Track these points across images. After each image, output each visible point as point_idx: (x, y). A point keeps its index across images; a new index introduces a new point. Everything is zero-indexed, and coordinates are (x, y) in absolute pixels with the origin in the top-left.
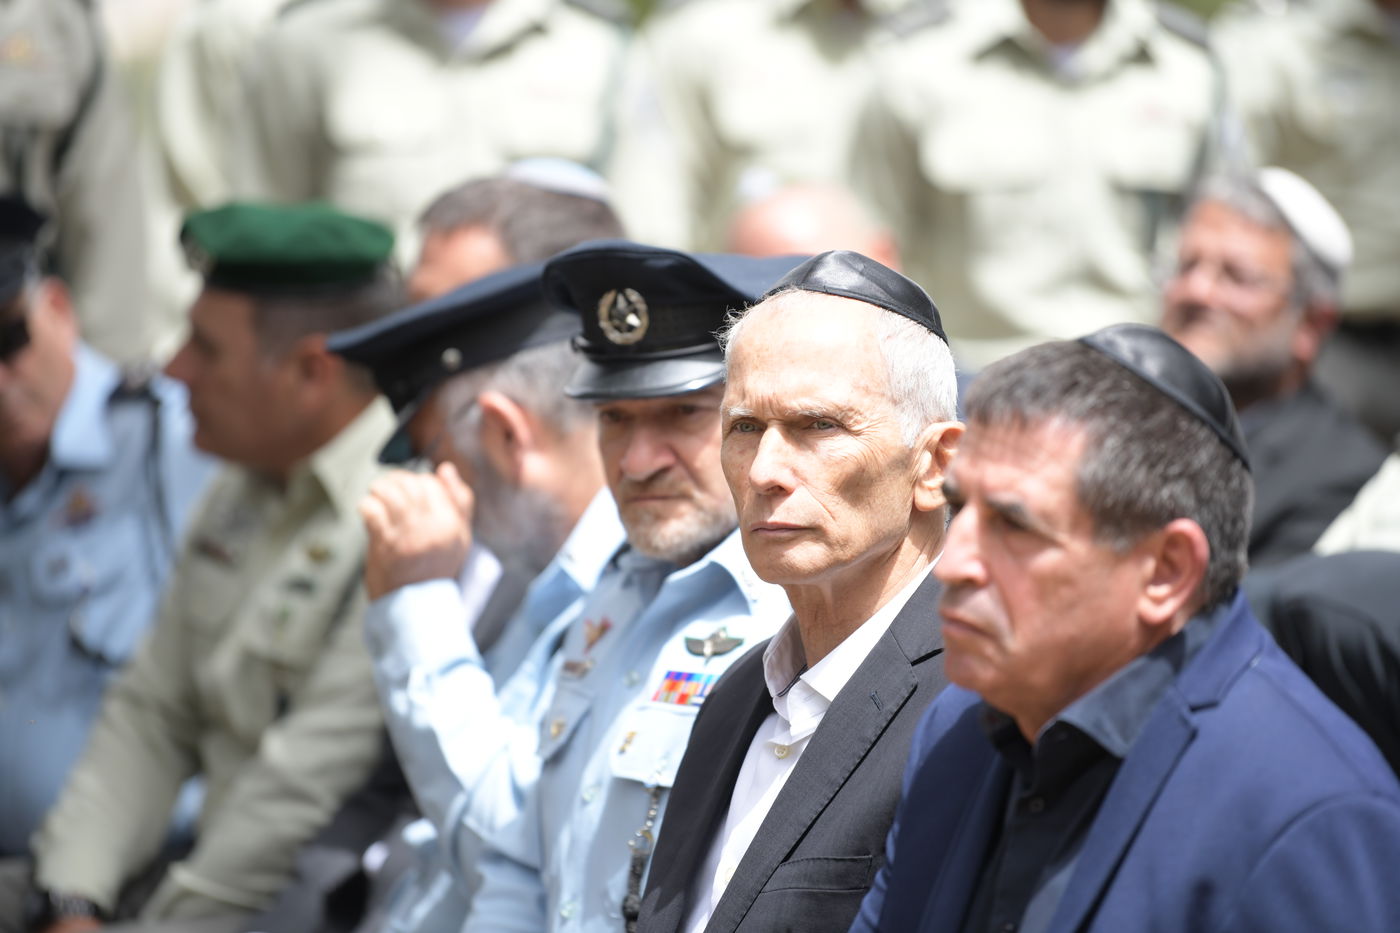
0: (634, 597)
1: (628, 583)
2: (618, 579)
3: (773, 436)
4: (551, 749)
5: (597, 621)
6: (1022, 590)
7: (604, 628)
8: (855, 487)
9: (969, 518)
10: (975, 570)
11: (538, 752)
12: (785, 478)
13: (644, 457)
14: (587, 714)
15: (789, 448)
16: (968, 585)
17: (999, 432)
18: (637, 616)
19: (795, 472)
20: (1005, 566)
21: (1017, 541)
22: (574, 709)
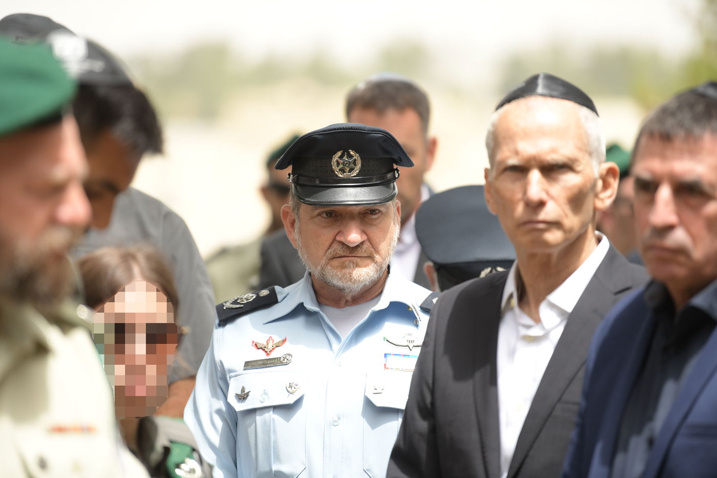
3: (535, 175)
6: (699, 227)
9: (665, 193)
10: (672, 218)
12: (544, 197)
15: (543, 180)
16: (670, 228)
17: (678, 143)
19: (548, 193)
20: (689, 215)
21: (694, 201)
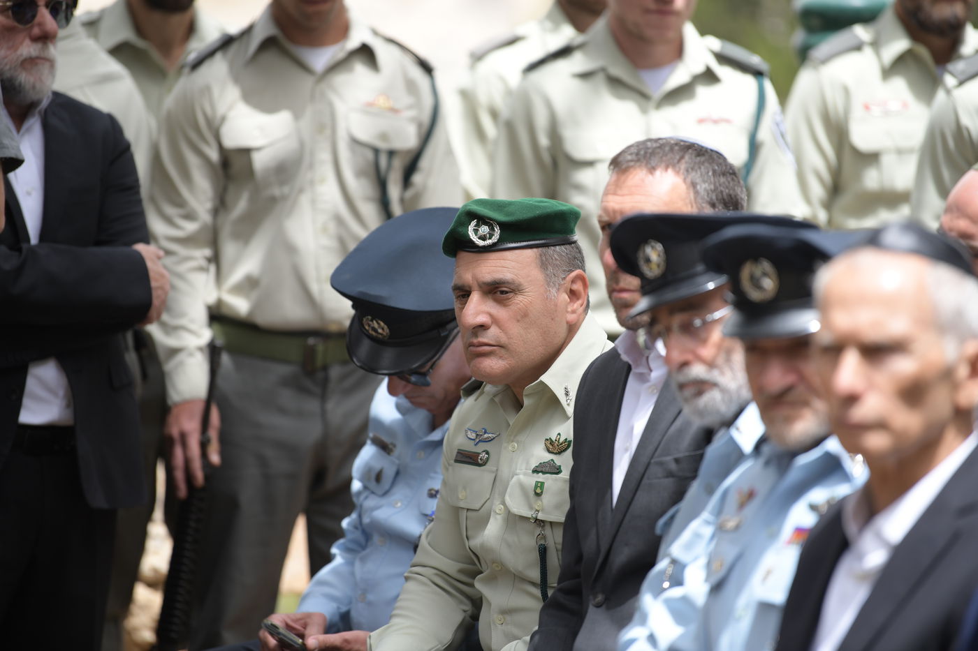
0: (771, 473)
1: (767, 463)
2: (761, 461)
4: (715, 578)
5: (746, 489)
7: (751, 495)
8: (913, 393)
11: (707, 580)
13: (777, 377)
14: (739, 557)
18: (773, 488)
22: (730, 553)
